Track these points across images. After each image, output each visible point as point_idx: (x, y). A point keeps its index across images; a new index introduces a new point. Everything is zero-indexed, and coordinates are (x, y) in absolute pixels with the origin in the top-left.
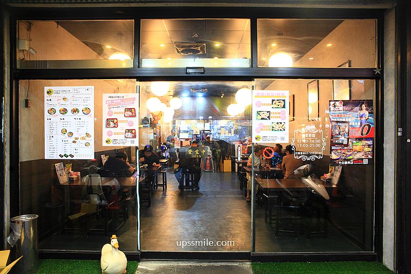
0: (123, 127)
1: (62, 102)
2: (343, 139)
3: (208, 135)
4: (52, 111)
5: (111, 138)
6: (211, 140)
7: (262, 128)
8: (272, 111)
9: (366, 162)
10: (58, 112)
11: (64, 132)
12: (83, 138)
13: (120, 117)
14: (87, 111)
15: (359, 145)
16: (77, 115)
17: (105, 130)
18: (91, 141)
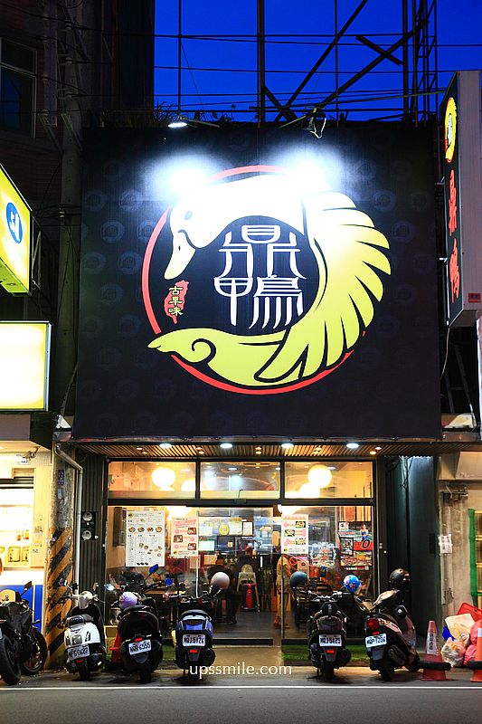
0: (186, 541)
1: (140, 523)
2: (349, 551)
3: (250, 544)
4: (132, 530)
5: (177, 550)
6: (254, 553)
7: (288, 542)
8: (295, 529)
9: (367, 568)
10: (136, 530)
11: (141, 545)
12: (156, 550)
13: (185, 535)
14: (159, 529)
15: (361, 555)
16: (151, 533)
17: (173, 544)
18: (163, 552)
